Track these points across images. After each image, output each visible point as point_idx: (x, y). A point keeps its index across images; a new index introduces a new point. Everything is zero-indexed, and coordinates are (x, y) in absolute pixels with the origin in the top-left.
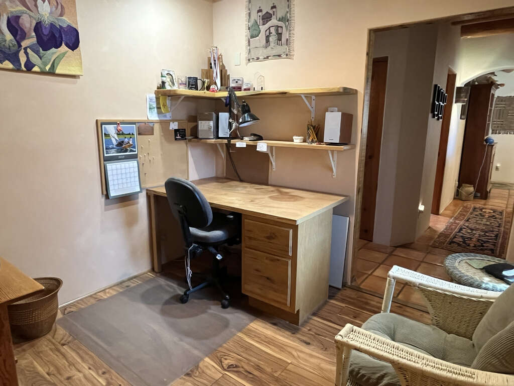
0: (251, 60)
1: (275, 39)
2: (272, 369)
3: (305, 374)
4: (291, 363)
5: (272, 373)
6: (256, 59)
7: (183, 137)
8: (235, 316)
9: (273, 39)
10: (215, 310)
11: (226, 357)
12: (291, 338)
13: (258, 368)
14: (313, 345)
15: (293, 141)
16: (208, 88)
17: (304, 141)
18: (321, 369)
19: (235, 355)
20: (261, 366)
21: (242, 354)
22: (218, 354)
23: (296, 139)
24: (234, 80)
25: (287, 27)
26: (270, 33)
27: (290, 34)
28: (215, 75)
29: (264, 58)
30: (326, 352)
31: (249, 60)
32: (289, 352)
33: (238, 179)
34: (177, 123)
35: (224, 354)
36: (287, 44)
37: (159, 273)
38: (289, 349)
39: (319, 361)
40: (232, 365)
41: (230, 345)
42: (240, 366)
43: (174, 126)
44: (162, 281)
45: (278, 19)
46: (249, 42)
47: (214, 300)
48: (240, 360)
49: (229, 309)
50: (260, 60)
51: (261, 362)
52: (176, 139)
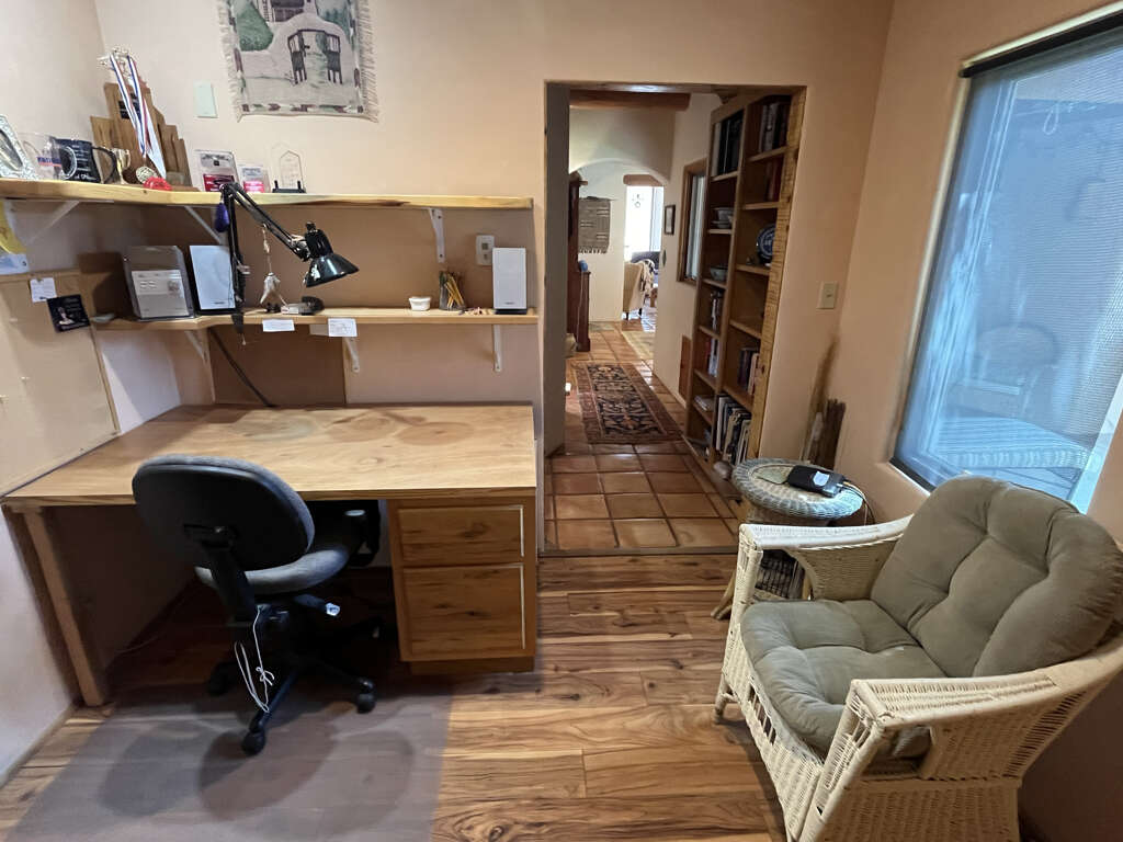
0: (252, 109)
1: (321, 64)
2: (566, 787)
3: (619, 759)
4: (583, 755)
5: (573, 795)
6: (266, 106)
7: (80, 320)
8: (405, 717)
9: (314, 62)
10: (348, 727)
11: (468, 823)
12: (543, 703)
13: (543, 803)
14: (585, 696)
15: (409, 307)
16: (130, 177)
17: (434, 305)
18: (633, 733)
19: (480, 805)
20: (544, 795)
21: (491, 793)
22: (444, 828)
23: (416, 303)
24: (208, 157)
25: (351, 40)
26: (303, 47)
27: (361, 58)
28: (141, 138)
29: (295, 109)
30: (613, 697)
31: (246, 108)
32: (566, 734)
33: (260, 402)
34: (51, 280)
35: (459, 818)
36: (357, 83)
37: (106, 704)
38: (559, 728)
39: (620, 720)
40: (492, 833)
41: (449, 790)
42: (509, 822)
43: (45, 290)
44: (139, 724)
45: (323, 12)
46: (238, 58)
47: (326, 702)
48: (499, 810)
49: (381, 708)
50: (280, 111)
51: (539, 787)
52: (60, 329)
